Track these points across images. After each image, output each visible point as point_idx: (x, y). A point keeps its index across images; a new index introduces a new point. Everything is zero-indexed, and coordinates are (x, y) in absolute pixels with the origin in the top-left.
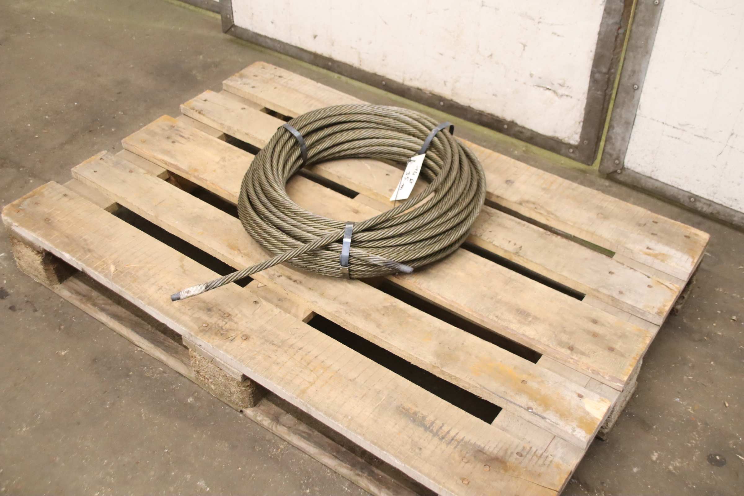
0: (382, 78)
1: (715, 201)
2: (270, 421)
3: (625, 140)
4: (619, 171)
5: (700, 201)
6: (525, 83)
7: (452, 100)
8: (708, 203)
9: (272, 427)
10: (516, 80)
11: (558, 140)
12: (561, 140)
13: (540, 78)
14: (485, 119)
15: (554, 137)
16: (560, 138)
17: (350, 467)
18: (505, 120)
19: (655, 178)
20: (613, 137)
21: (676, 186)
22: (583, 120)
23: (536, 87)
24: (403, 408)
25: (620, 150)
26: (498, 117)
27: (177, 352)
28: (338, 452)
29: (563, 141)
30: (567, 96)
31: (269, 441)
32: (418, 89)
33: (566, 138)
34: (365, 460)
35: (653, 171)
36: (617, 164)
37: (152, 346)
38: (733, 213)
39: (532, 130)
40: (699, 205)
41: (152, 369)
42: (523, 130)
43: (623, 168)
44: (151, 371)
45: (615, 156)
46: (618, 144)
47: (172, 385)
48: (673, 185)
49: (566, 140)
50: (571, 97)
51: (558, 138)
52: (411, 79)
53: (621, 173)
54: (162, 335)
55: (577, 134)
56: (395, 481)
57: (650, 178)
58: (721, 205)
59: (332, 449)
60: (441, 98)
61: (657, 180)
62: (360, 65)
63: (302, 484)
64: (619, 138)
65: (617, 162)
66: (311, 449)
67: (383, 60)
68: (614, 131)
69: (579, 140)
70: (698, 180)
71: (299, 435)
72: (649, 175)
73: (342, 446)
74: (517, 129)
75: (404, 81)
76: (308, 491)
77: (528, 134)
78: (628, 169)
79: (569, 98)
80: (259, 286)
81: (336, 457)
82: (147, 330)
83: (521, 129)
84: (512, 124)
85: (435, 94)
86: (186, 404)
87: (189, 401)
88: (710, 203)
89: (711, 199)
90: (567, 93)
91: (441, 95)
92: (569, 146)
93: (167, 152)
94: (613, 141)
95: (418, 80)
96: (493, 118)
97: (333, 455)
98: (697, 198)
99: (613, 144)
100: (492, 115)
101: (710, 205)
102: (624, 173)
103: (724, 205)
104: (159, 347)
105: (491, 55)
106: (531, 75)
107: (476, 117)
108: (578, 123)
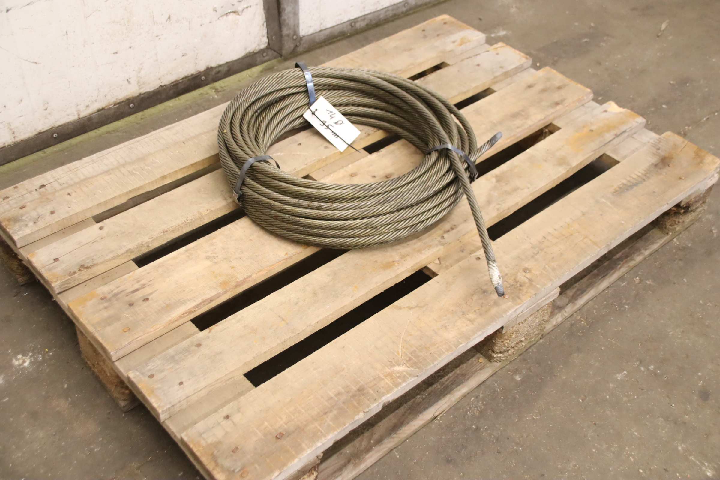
0: (52, 131)
1: (367, 13)
2: (560, 314)
3: (296, 14)
4: (298, 44)
5: (358, 22)
6: (210, 22)
7: (140, 94)
8: (363, 18)
9: (564, 315)
10: (201, 25)
11: (251, 54)
12: (253, 52)
13: (222, 7)
14: (181, 87)
15: (247, 54)
16: (252, 51)
17: (613, 271)
18: (200, 72)
19: (324, 28)
20: (286, 18)
21: (339, 23)
22: (265, 20)
23: (221, 18)
24: (615, 193)
25: (294, 26)
26: (192, 75)
27: (463, 375)
28: (598, 275)
29: (255, 51)
30: (247, 8)
31: (572, 325)
32: (99, 110)
33: (256, 47)
34: (607, 261)
35: (321, 24)
36: (295, 40)
37: (448, 397)
38: (379, 13)
39: (227, 63)
40: (358, 25)
41: (470, 408)
42: (220, 69)
43: (301, 39)
44: (473, 408)
45: (292, 32)
46: (291, 22)
47: (495, 391)
48: (338, 23)
49: (257, 49)
50: (251, 6)
51: (250, 53)
52: (87, 106)
53: (300, 44)
54: (435, 386)
55: (264, 36)
56: (627, 248)
57: (321, 31)
58: (371, 13)
59: (595, 278)
60: (129, 101)
61: (325, 29)
62: (15, 137)
63: (619, 310)
64: (291, 15)
65: (295, 37)
66: (591, 293)
67: (46, 110)
68: (286, 12)
69: (267, 40)
70: (352, 6)
71: (578, 295)
72: (319, 29)
73: (592, 271)
74: (213, 73)
75: (79, 115)
76: (627, 307)
77: (225, 68)
78: (304, 36)
79: (249, 9)
80: (438, 263)
81: (604, 277)
82: (423, 399)
83: (217, 70)
84: (209, 70)
85: (121, 100)
86: (523, 381)
87: (519, 379)
88: (364, 17)
89: (363, 14)
90: (245, 6)
91: (128, 97)
92: (262, 51)
93: (168, 308)
94: (287, 21)
95: (96, 100)
96: (189, 80)
97: (601, 278)
98: (355, 21)
99: (288, 24)
100: (186, 77)
101: (364, 19)
102: (302, 42)
103: (372, 11)
104: (452, 389)
105: (169, 18)
106: (215, 10)
107: (171, 92)
108: (262, 26)
